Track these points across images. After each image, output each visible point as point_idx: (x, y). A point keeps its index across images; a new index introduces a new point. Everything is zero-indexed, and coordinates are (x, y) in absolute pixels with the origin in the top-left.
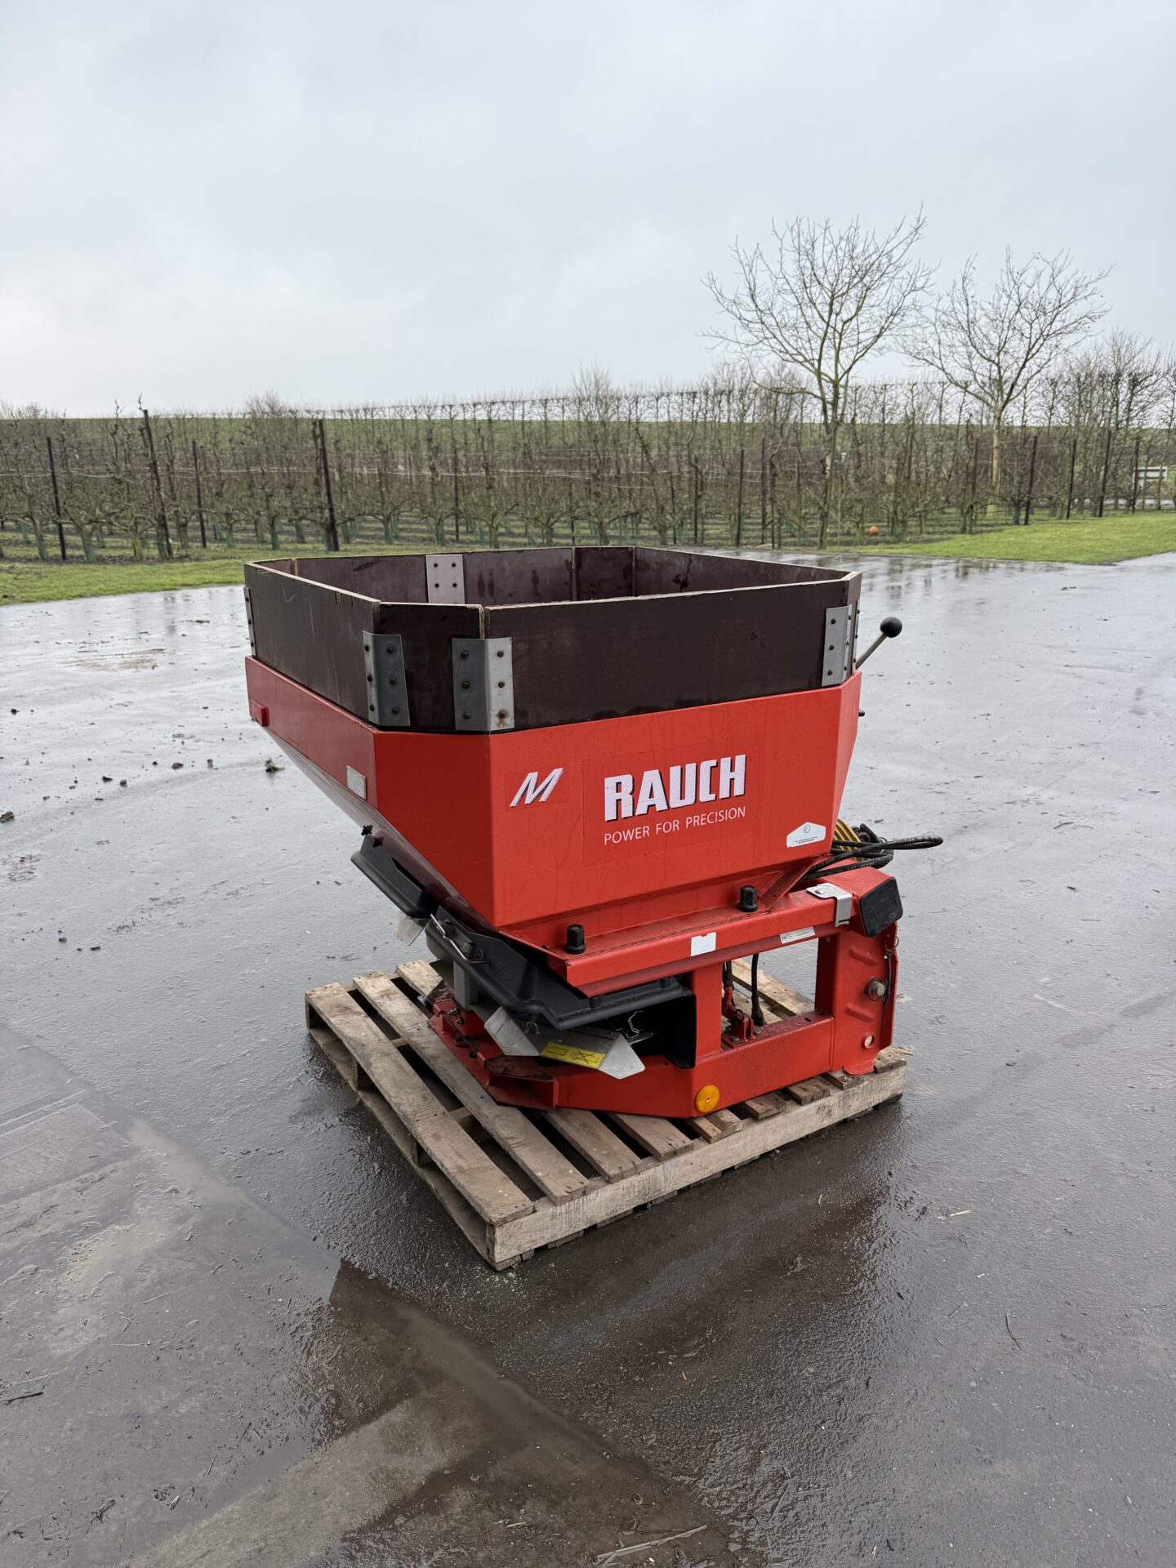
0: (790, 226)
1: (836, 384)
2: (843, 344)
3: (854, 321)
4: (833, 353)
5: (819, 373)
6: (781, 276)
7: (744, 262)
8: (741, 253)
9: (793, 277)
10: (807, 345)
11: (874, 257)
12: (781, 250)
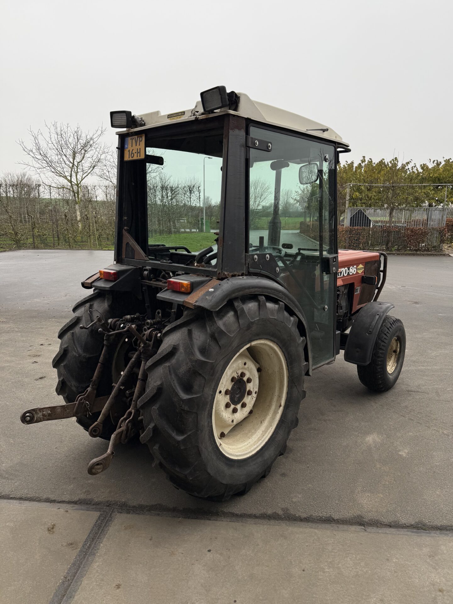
1: (77, 185)
4: (75, 174)
5: (71, 182)
6: (50, 142)
8: (32, 132)
12: (50, 133)
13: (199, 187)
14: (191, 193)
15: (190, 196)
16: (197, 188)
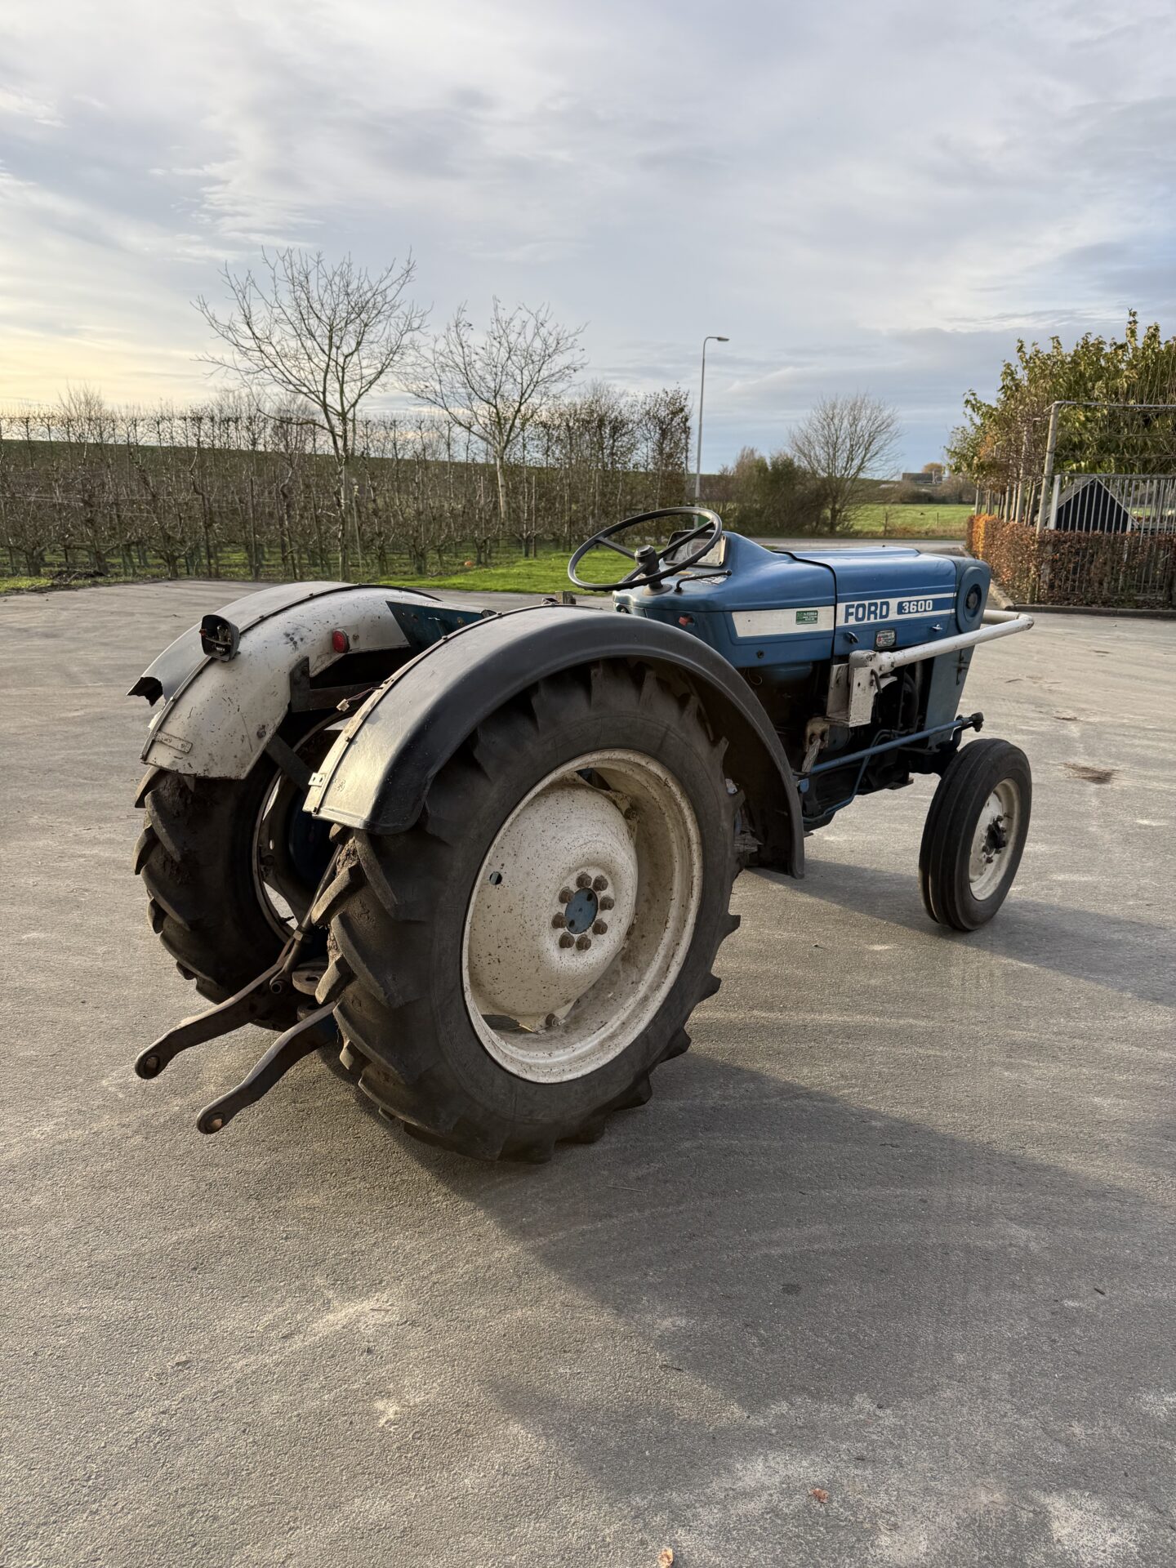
0: (282, 255)
1: (343, 416)
2: (346, 378)
3: (355, 356)
4: (337, 386)
5: (325, 406)
6: (276, 305)
7: (237, 288)
8: (232, 278)
9: (289, 307)
10: (310, 377)
11: (369, 294)
12: (274, 278)
13: (687, 420)
16: (682, 423)
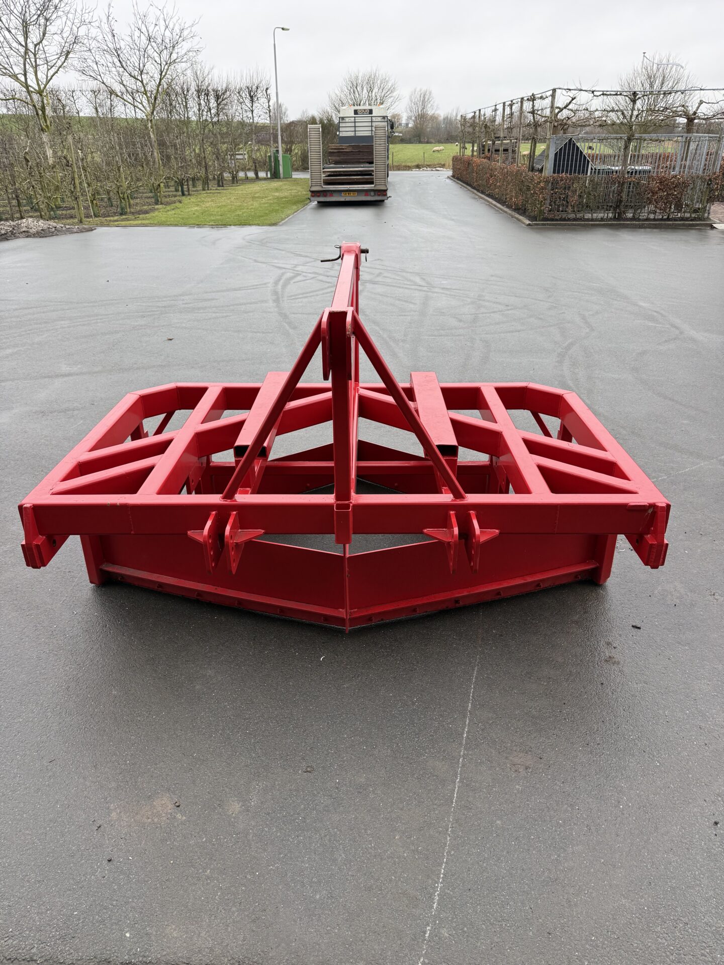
1: (40, 92)
4: (33, 69)
5: (27, 86)
13: (267, 89)
14: (252, 101)
15: (252, 107)
16: (264, 92)
